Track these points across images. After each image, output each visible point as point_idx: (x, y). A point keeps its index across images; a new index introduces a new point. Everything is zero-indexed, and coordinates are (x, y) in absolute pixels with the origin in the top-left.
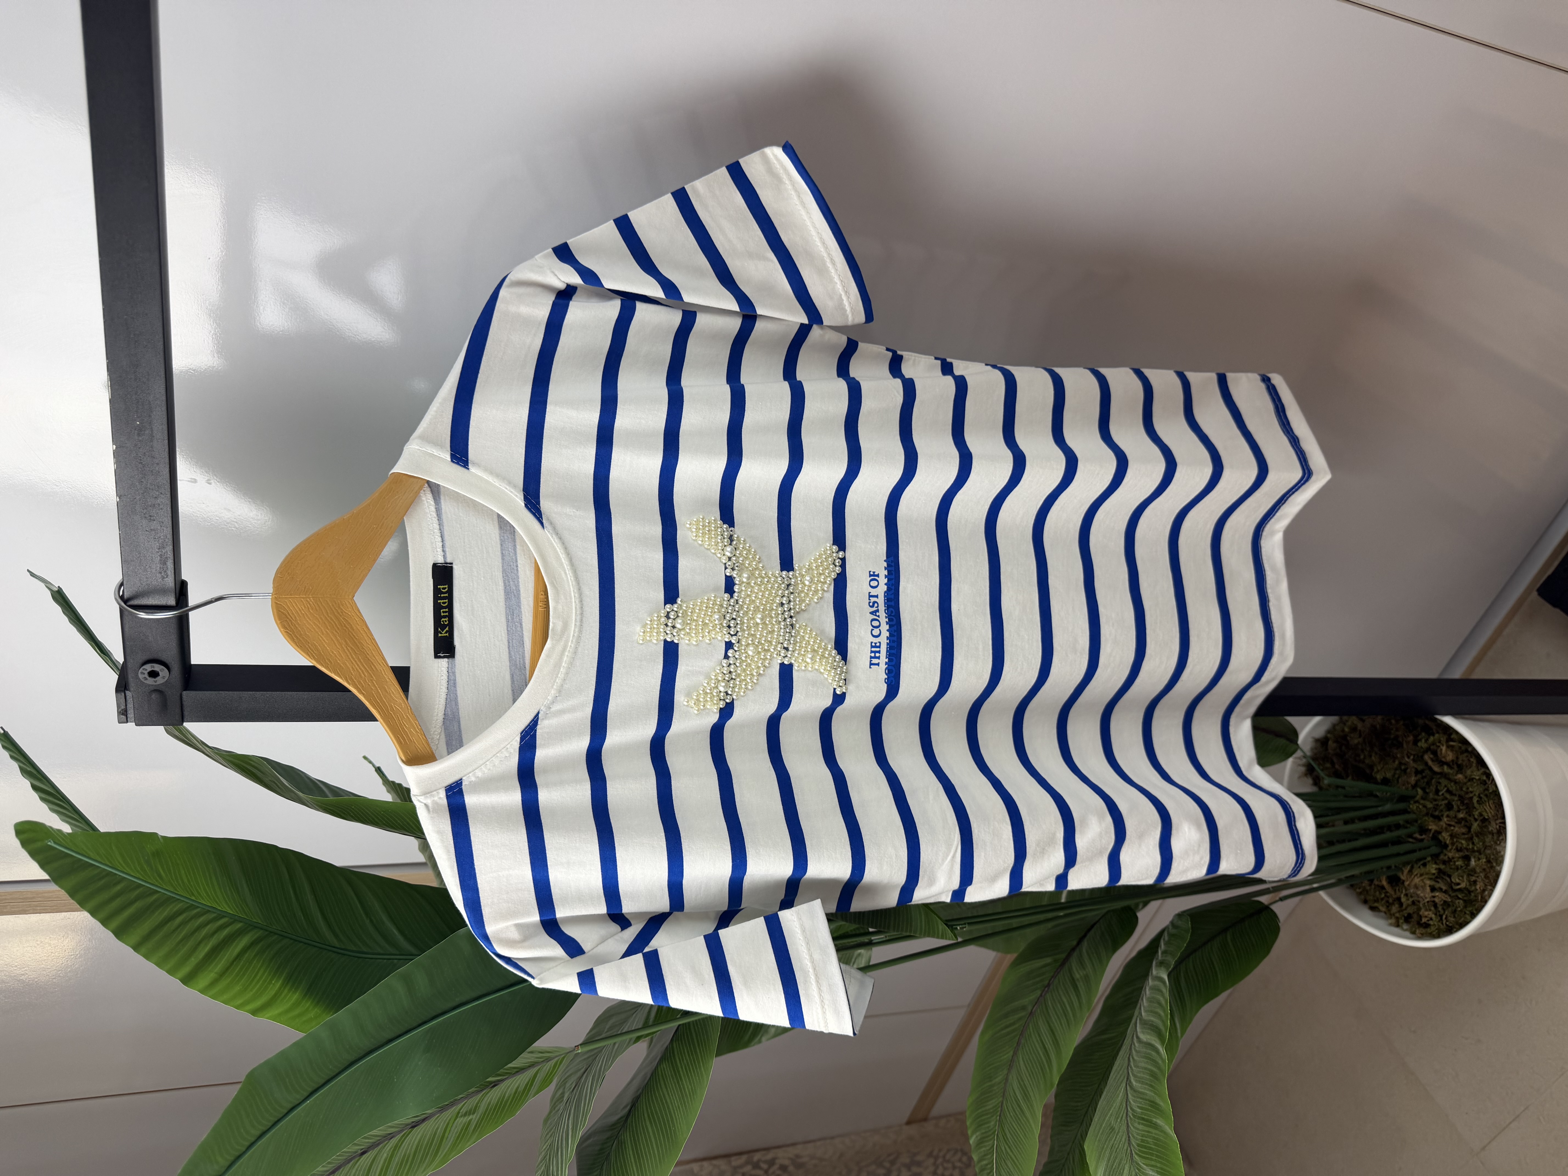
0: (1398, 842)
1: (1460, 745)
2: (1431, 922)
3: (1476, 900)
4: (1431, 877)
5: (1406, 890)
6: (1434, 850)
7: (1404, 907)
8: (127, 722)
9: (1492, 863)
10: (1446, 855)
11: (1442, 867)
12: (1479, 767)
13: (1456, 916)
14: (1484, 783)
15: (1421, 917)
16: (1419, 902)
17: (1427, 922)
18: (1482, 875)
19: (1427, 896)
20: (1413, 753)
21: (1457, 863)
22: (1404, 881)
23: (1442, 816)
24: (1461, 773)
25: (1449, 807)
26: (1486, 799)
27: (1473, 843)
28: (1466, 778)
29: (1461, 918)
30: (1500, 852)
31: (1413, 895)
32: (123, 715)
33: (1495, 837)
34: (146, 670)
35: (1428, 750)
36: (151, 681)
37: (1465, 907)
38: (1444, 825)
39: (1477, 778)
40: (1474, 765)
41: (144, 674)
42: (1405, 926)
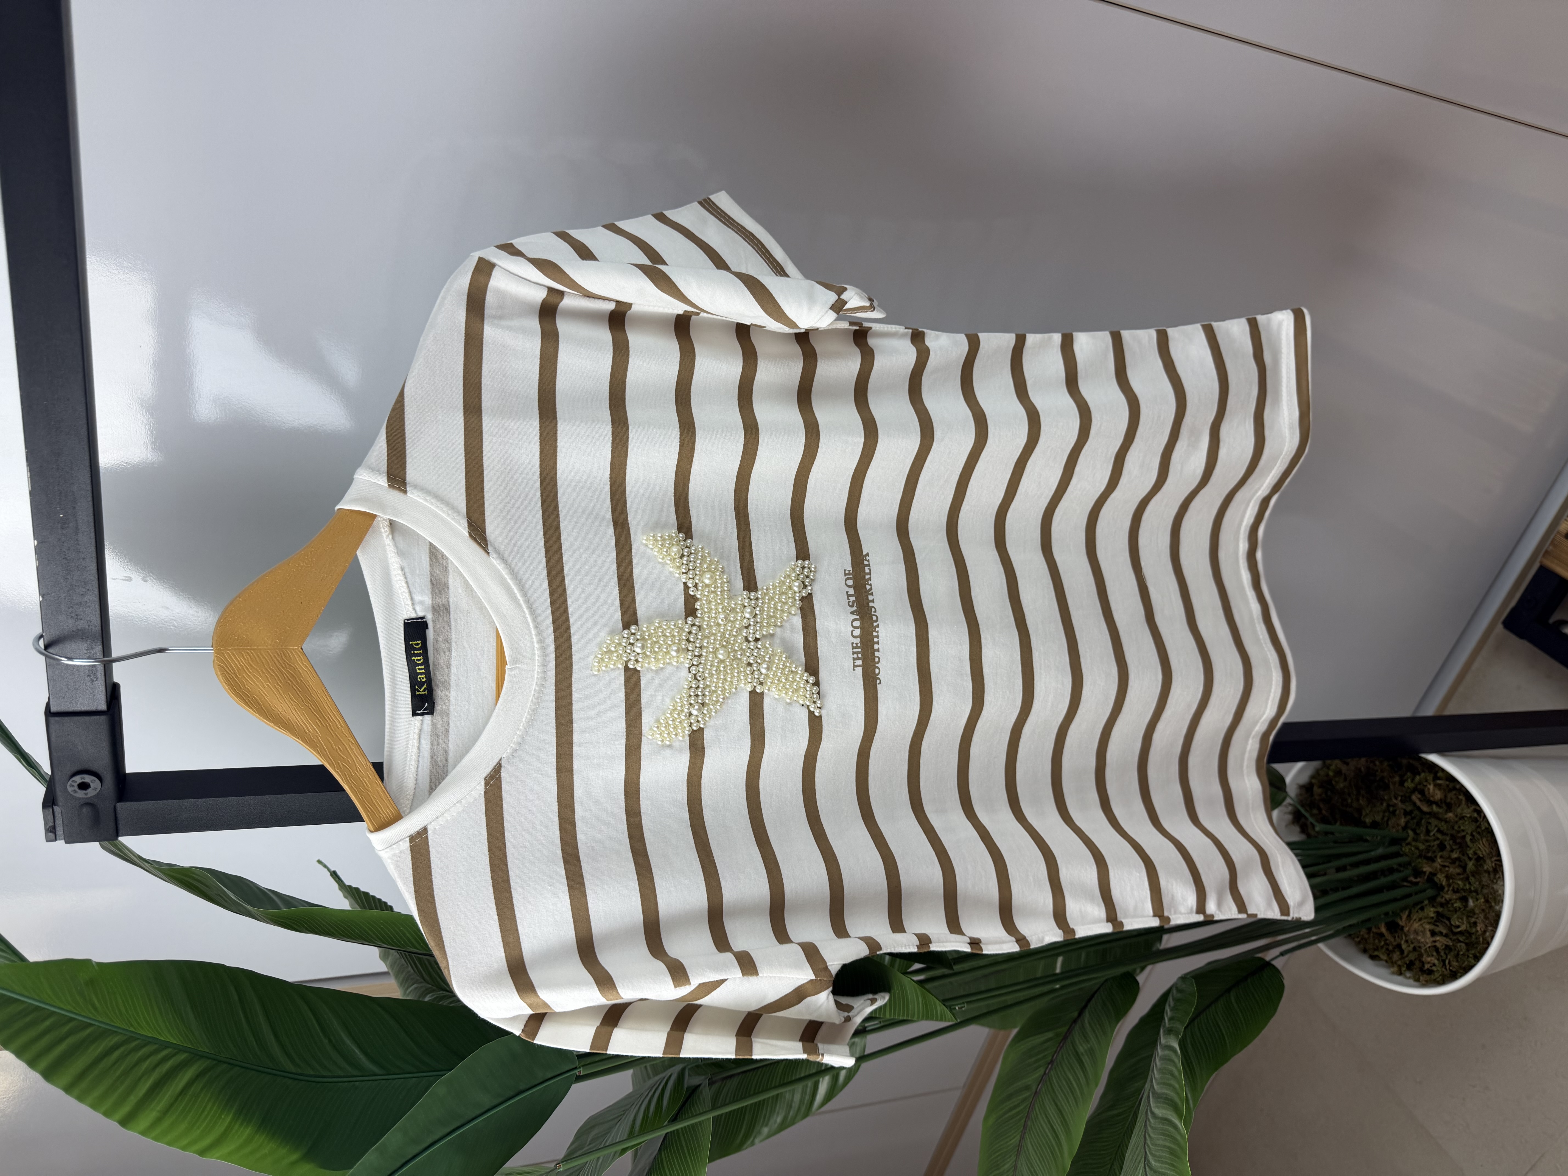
0: (1393, 886)
1: (1447, 783)
2: (1434, 968)
3: (1478, 943)
4: (1430, 921)
5: (1406, 937)
6: (1430, 892)
7: (1406, 953)
8: (56, 840)
9: (1491, 903)
10: (1442, 897)
11: (1440, 910)
12: (1469, 805)
13: (1459, 960)
14: (1476, 820)
15: (1423, 964)
16: (1420, 947)
17: (1431, 969)
18: (1482, 916)
19: (1428, 941)
20: (1401, 793)
21: (1455, 905)
22: (1402, 928)
23: (1436, 857)
24: (1451, 812)
25: (1442, 847)
26: (1479, 837)
27: (1470, 883)
28: (1457, 816)
29: (1464, 962)
30: (1497, 891)
31: (1414, 941)
32: (52, 832)
33: (1492, 876)
34: (76, 782)
35: (1414, 790)
36: (81, 794)
37: (1468, 950)
38: (1439, 866)
39: (1468, 815)
40: (1464, 802)
41: (73, 786)
42: (1408, 974)
